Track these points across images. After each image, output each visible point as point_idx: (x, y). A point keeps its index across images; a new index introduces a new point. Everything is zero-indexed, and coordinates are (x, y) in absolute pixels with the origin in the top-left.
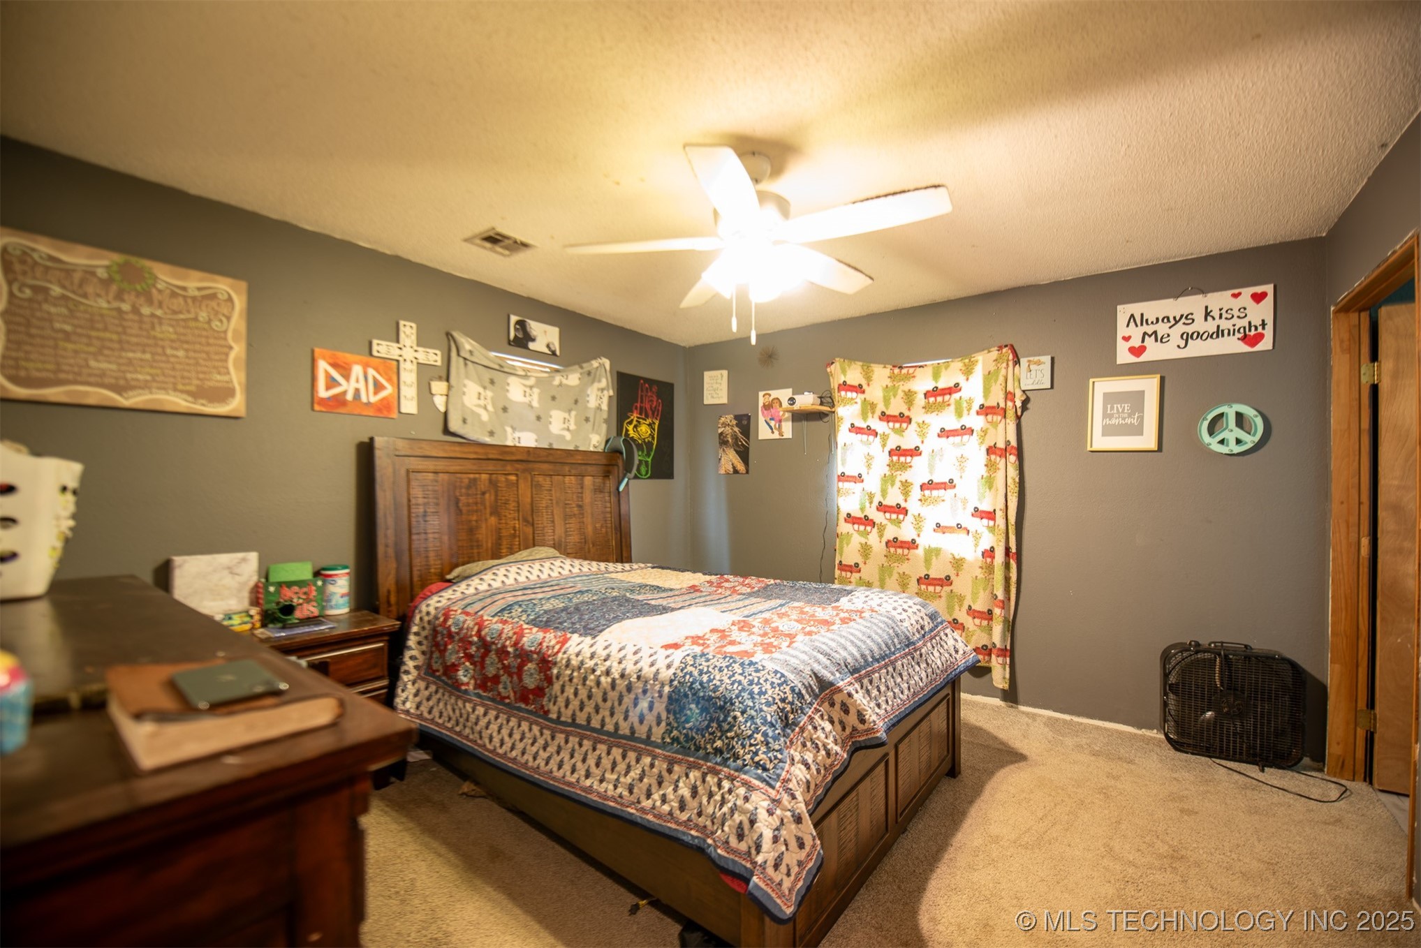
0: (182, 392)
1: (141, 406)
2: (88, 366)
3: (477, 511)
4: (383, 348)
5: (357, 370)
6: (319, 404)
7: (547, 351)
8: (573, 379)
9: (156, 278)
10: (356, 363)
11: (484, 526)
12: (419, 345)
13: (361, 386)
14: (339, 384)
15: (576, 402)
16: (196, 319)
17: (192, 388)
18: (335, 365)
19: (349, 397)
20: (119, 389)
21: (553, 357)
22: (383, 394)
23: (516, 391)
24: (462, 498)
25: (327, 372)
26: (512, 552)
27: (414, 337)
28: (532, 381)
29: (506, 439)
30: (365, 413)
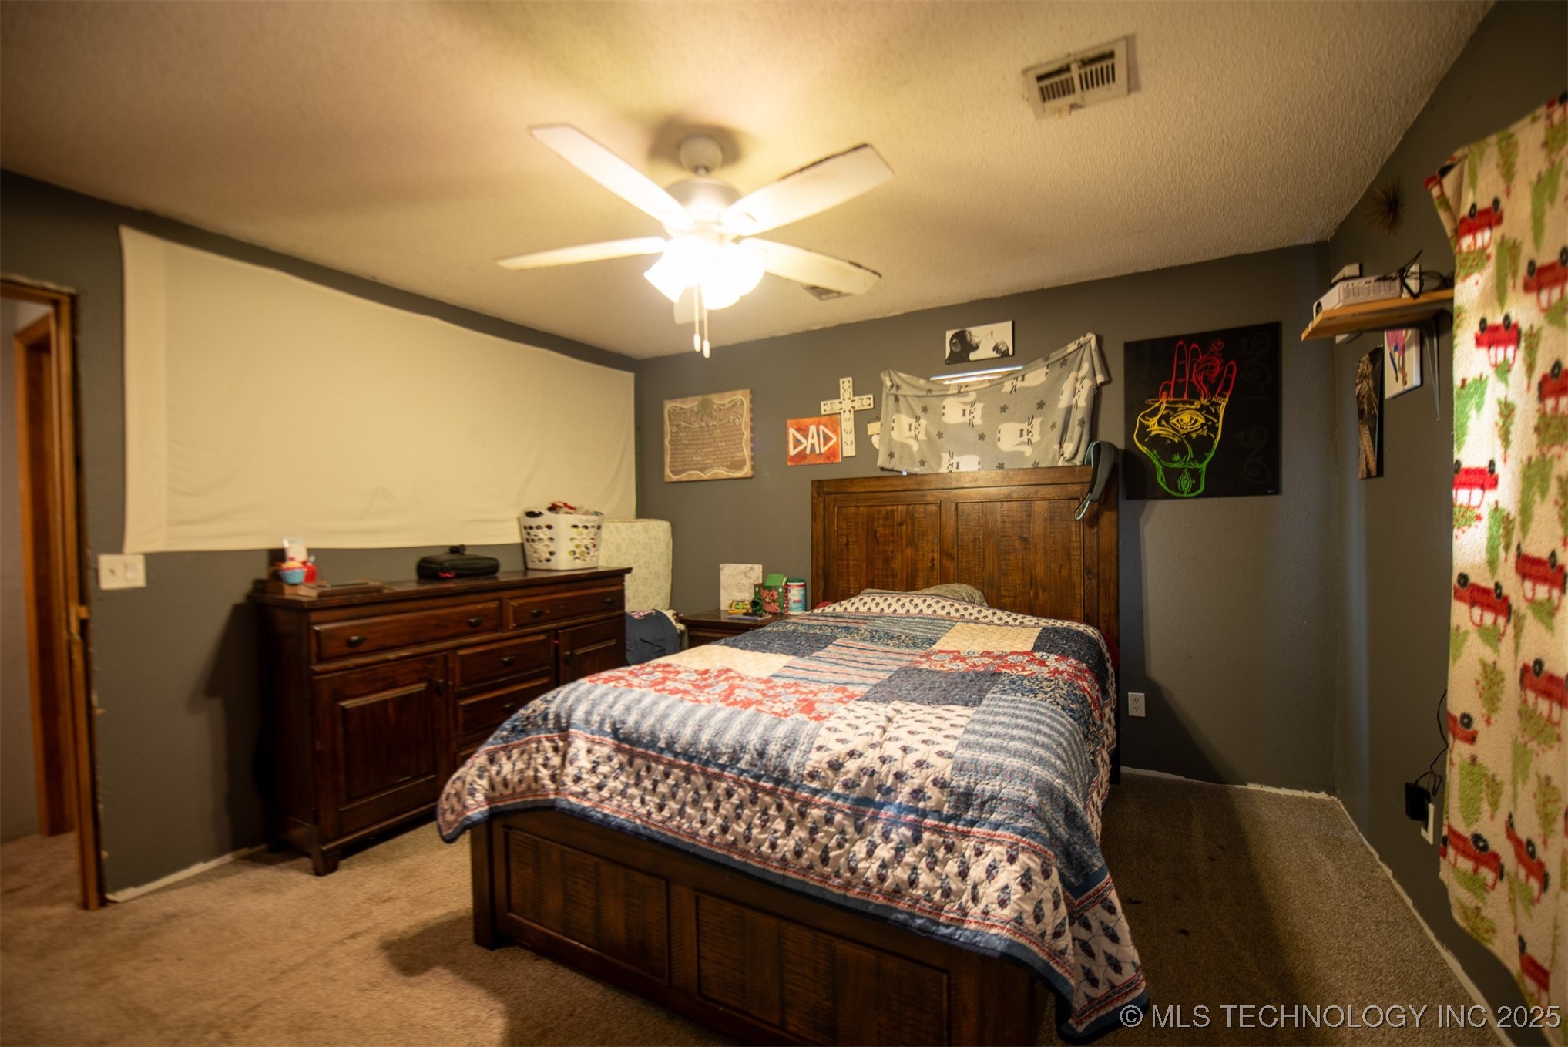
0: (725, 466)
1: (710, 478)
2: (693, 460)
3: (893, 542)
4: (827, 407)
5: (813, 429)
6: (790, 461)
7: (994, 355)
8: (1037, 377)
9: (713, 403)
10: (812, 424)
11: (900, 557)
12: (854, 395)
13: (815, 441)
14: (802, 443)
15: (1041, 405)
16: (729, 422)
17: (728, 463)
18: (798, 430)
19: (808, 451)
20: (702, 470)
21: (1005, 359)
22: (831, 444)
23: (953, 412)
24: (879, 529)
25: (794, 436)
26: (928, 584)
27: (851, 390)
28: (972, 396)
29: (939, 465)
30: (818, 462)
